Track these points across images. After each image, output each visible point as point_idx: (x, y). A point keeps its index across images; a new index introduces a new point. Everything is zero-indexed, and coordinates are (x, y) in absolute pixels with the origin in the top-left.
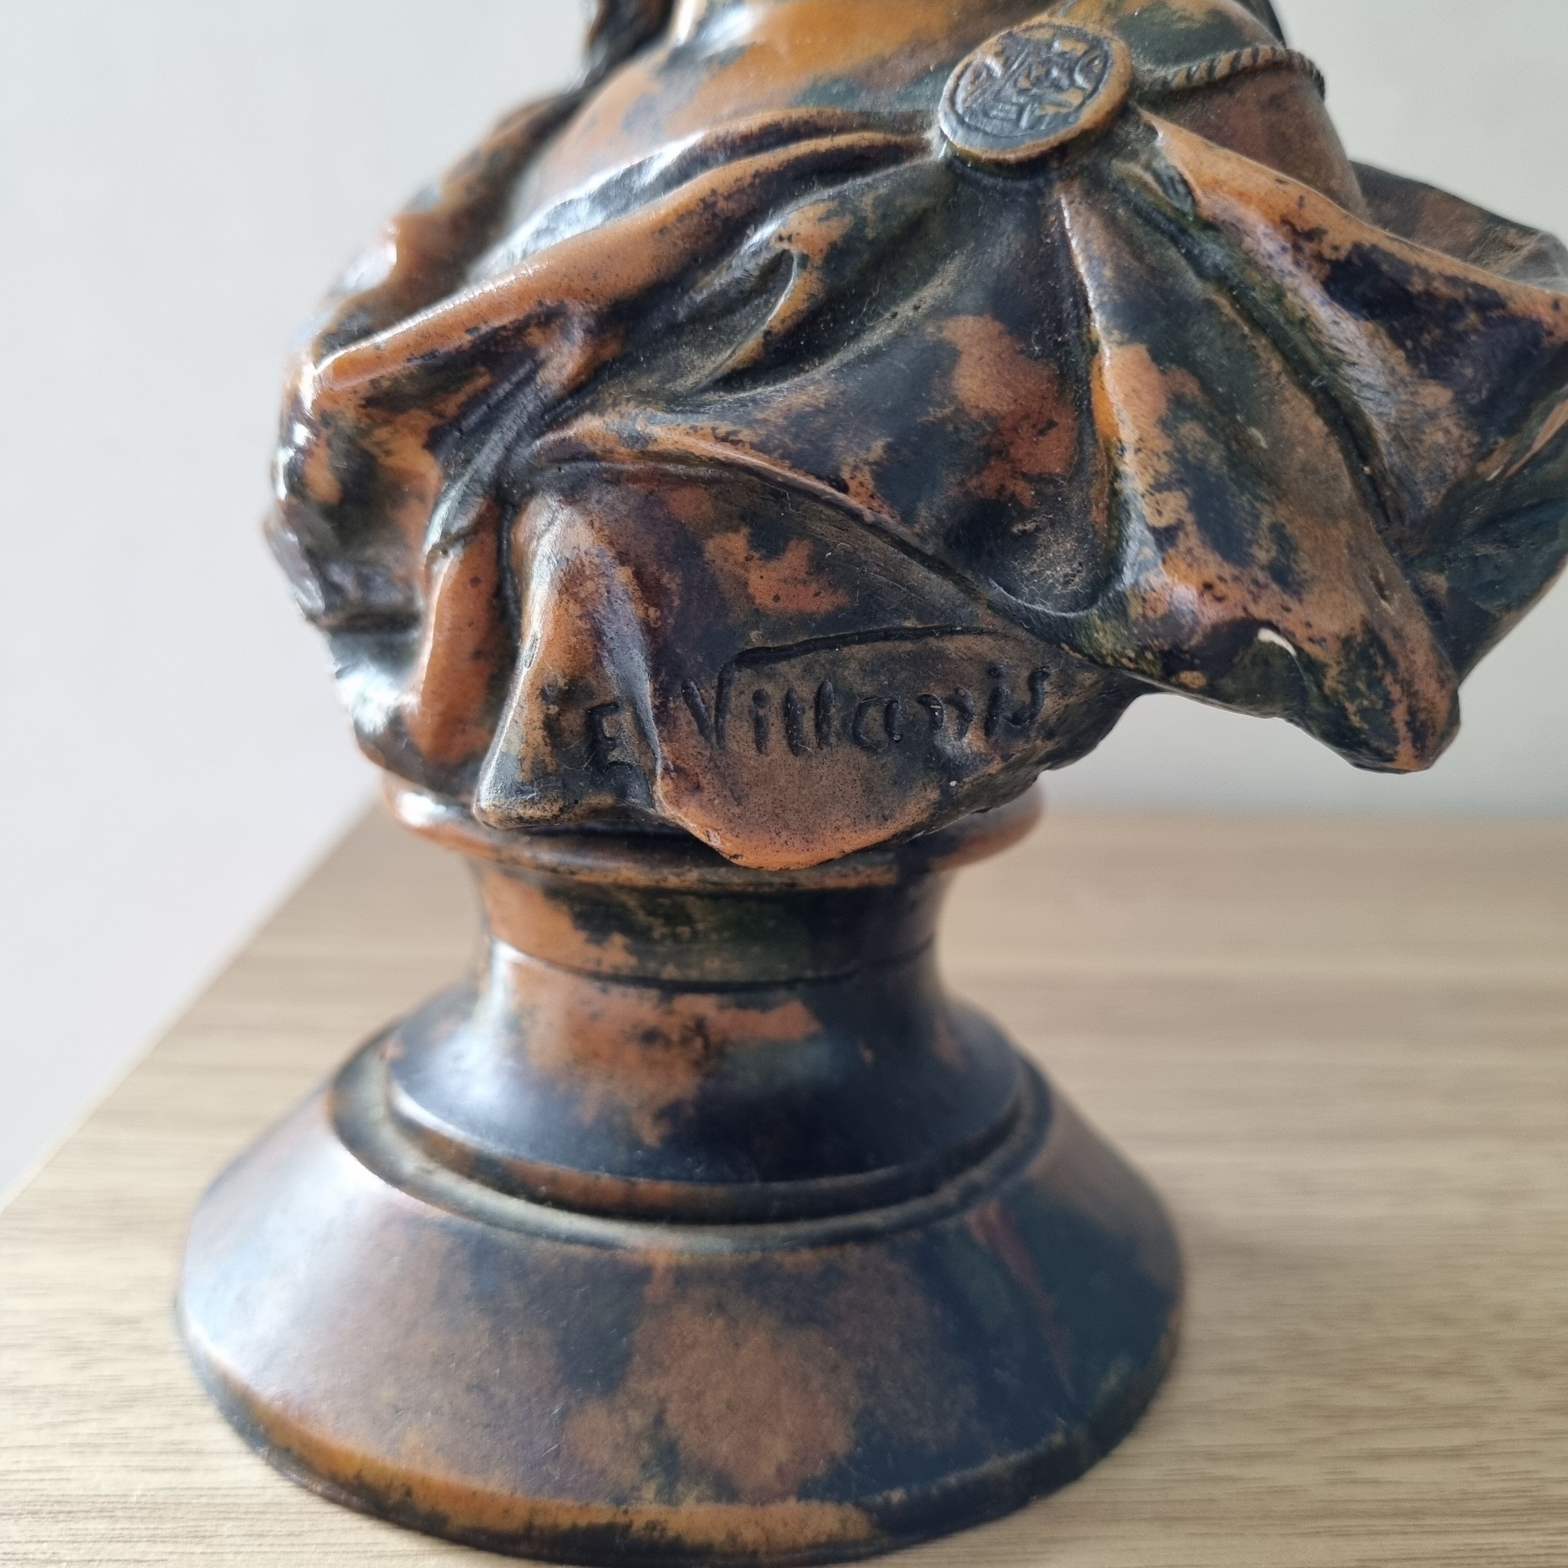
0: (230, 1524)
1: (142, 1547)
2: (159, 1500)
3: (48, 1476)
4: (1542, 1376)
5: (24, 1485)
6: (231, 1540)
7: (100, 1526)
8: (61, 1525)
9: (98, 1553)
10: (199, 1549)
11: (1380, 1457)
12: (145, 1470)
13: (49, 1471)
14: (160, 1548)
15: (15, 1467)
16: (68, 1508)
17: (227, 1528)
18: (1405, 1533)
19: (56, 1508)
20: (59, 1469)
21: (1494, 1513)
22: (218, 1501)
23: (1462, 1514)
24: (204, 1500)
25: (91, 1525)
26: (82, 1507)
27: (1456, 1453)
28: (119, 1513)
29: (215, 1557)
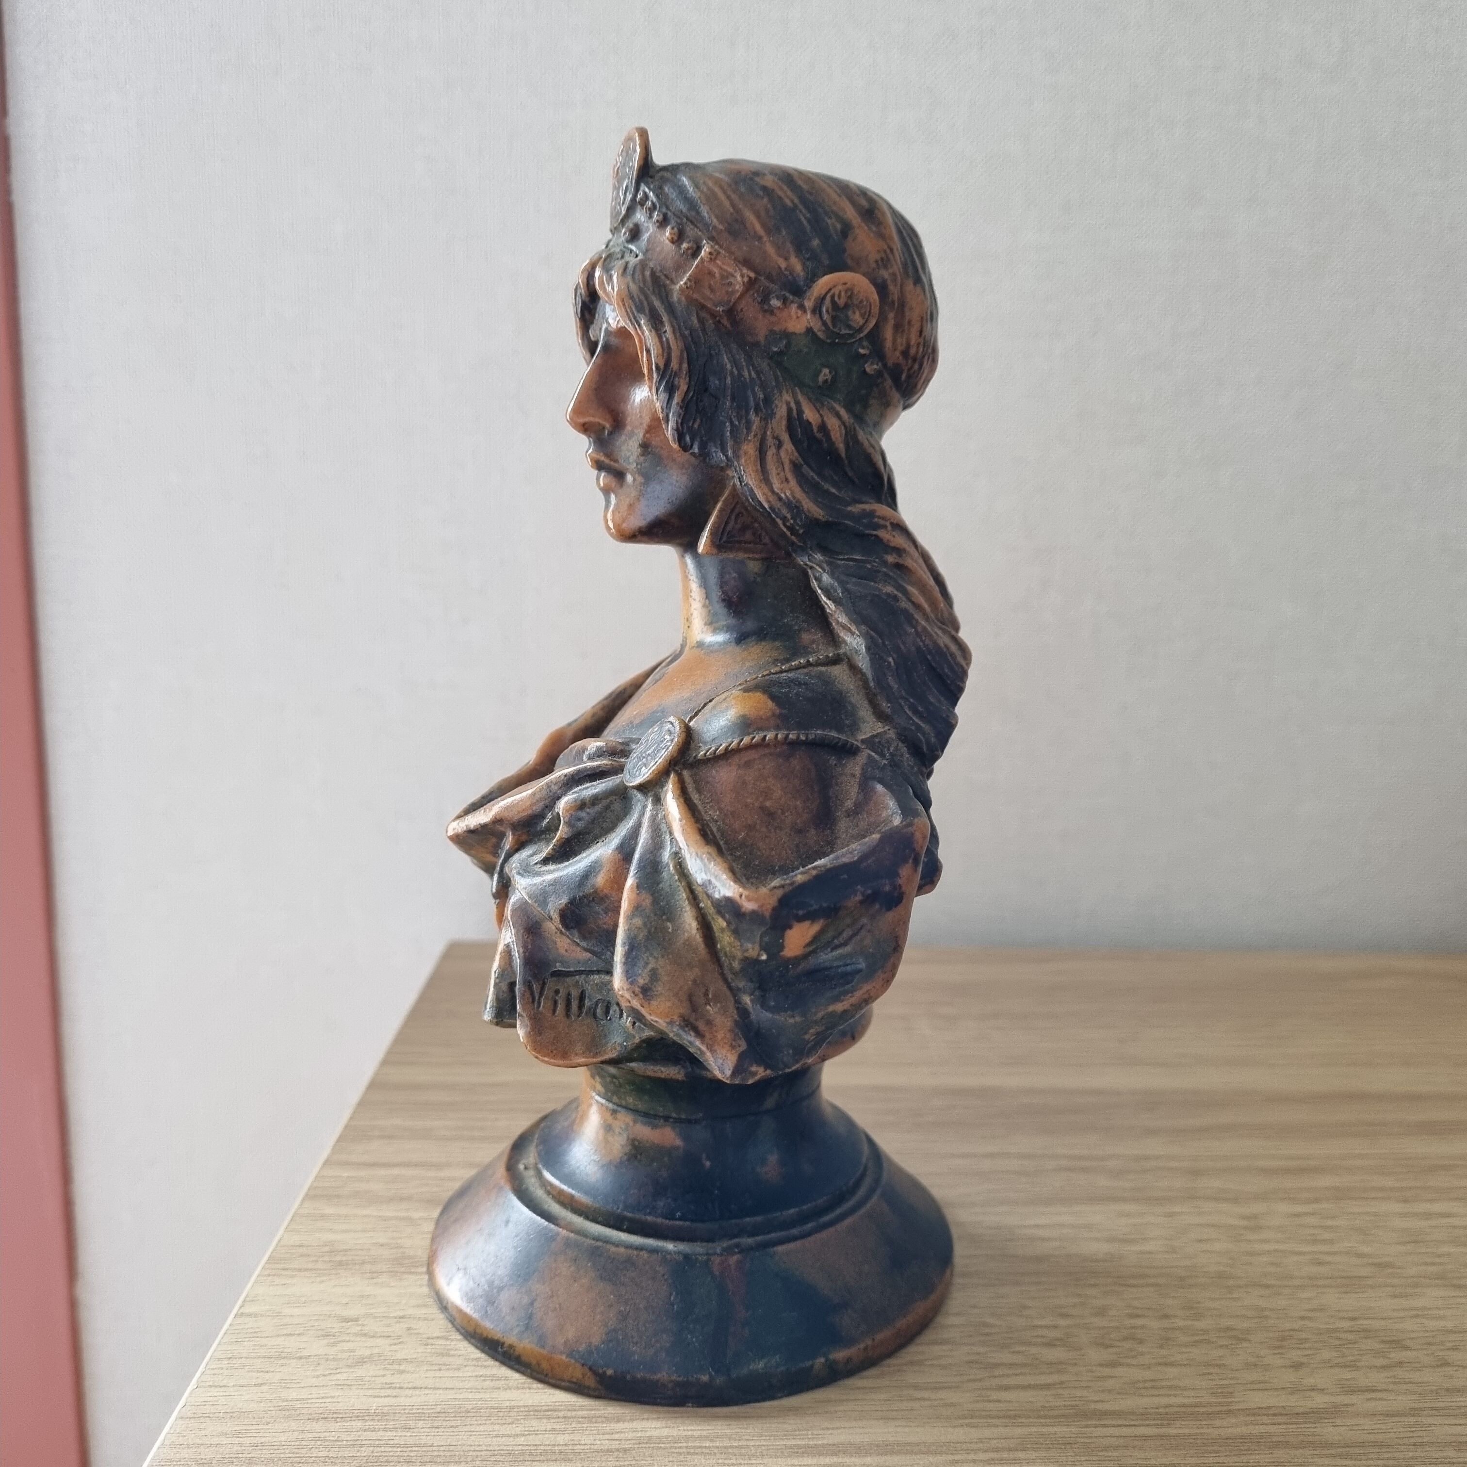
0: (422, 1422)
1: (381, 1433)
2: (385, 1411)
3: (328, 1400)
5: (317, 1405)
6: (424, 1430)
7: (359, 1424)
8: (339, 1424)
9: (359, 1436)
10: (409, 1434)
11: (1007, 1388)
12: (375, 1397)
13: (327, 1398)
14: (389, 1434)
15: (310, 1397)
16: (341, 1416)
17: (420, 1424)
18: (1006, 1426)
19: (335, 1416)
20: (333, 1397)
21: (1057, 1417)
22: (414, 1411)
23: (1039, 1417)
24: (407, 1411)
25: (353, 1423)
26: (347, 1415)
27: (1048, 1386)
28: (366, 1418)
29: (417, 1438)
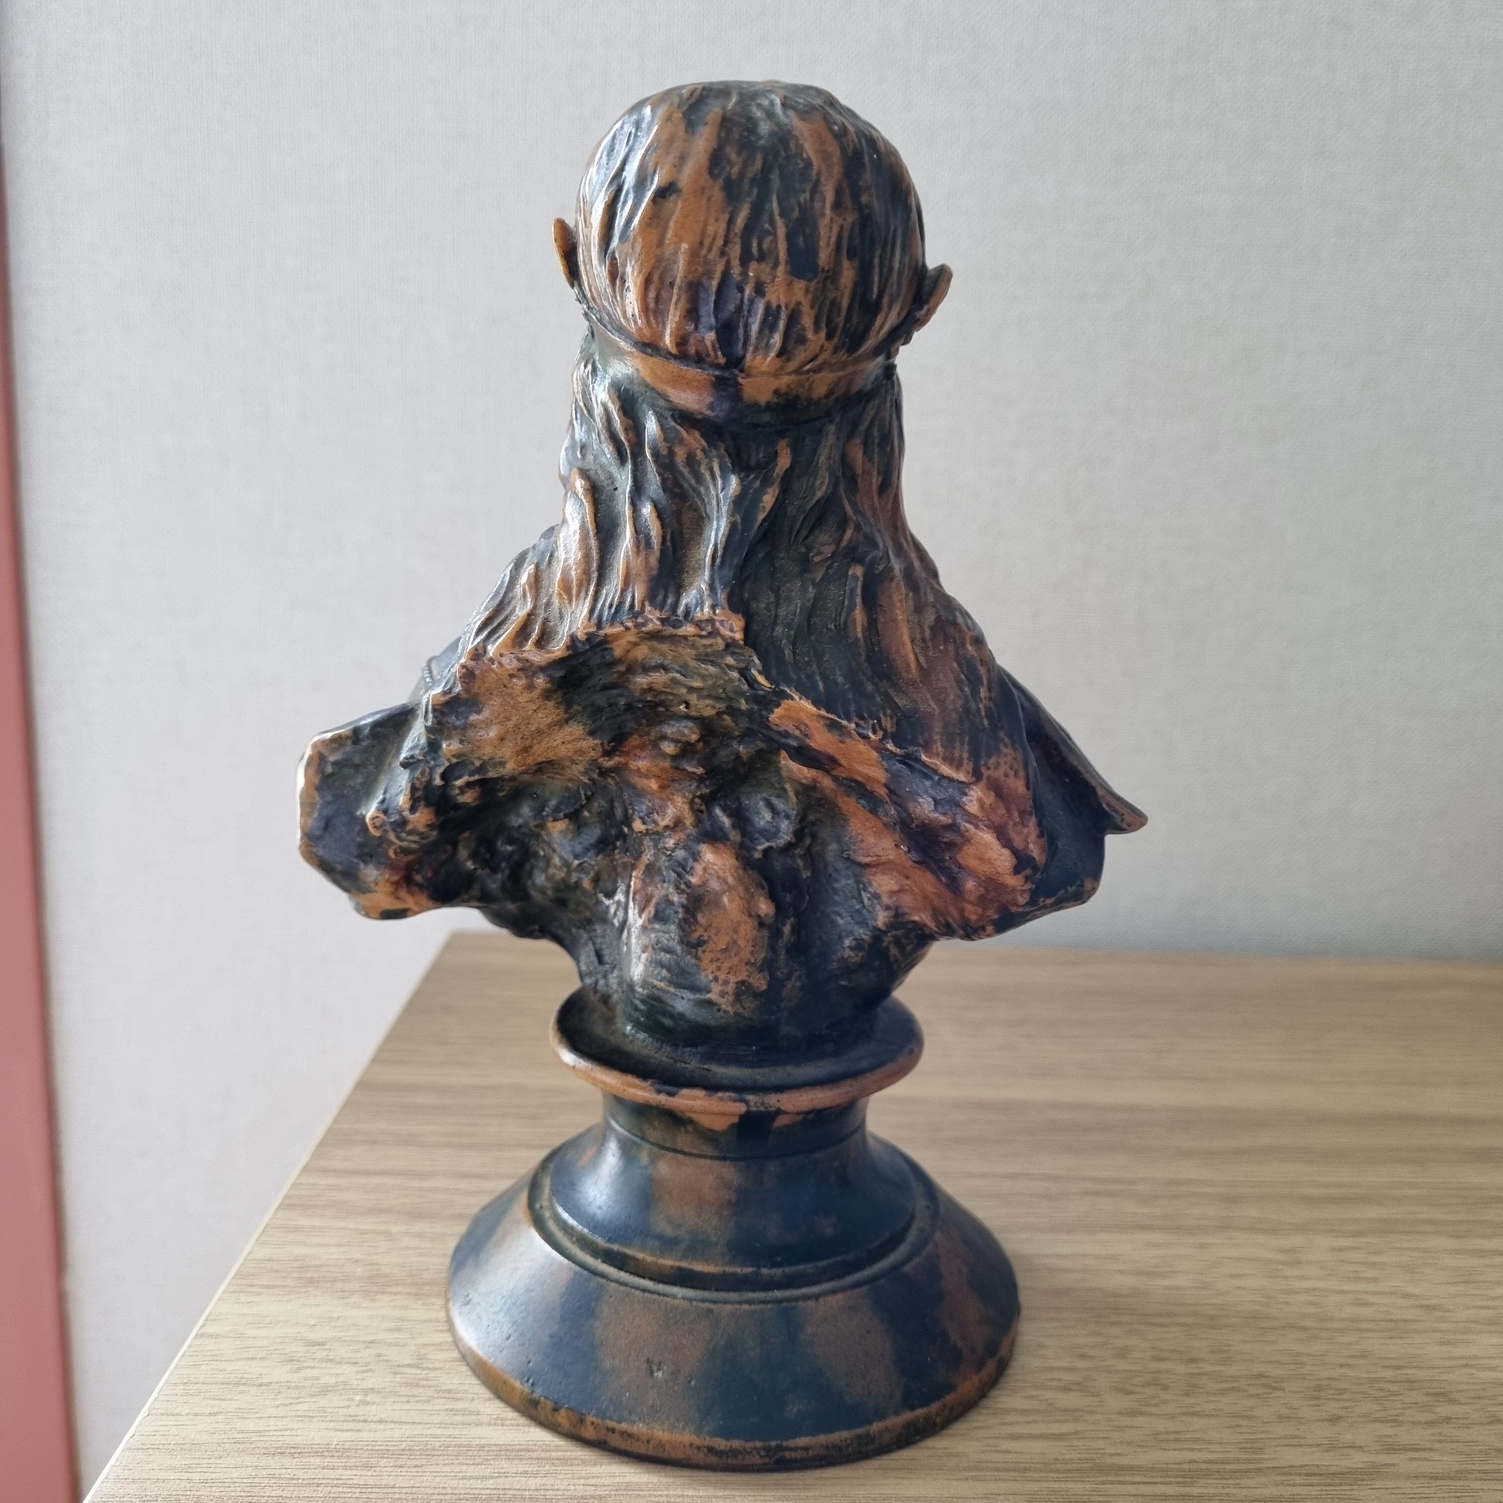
0: (385, 1460)
1: (340, 1471)
2: (346, 1447)
3: (286, 1433)
4: (1129, 1393)
5: (274, 1438)
6: (385, 1469)
7: (318, 1461)
8: (296, 1460)
9: (317, 1475)
10: (370, 1473)
11: (1017, 1437)
12: (337, 1430)
13: (286, 1430)
14: (349, 1472)
15: (268, 1428)
16: (299, 1451)
17: (383, 1462)
18: (1015, 1480)
19: (292, 1451)
20: (292, 1430)
21: (1069, 1471)
22: (377, 1448)
23: (1052, 1471)
24: (370, 1447)
25: (312, 1460)
26: (306, 1450)
27: (1060, 1437)
28: (326, 1454)
29: (379, 1478)
